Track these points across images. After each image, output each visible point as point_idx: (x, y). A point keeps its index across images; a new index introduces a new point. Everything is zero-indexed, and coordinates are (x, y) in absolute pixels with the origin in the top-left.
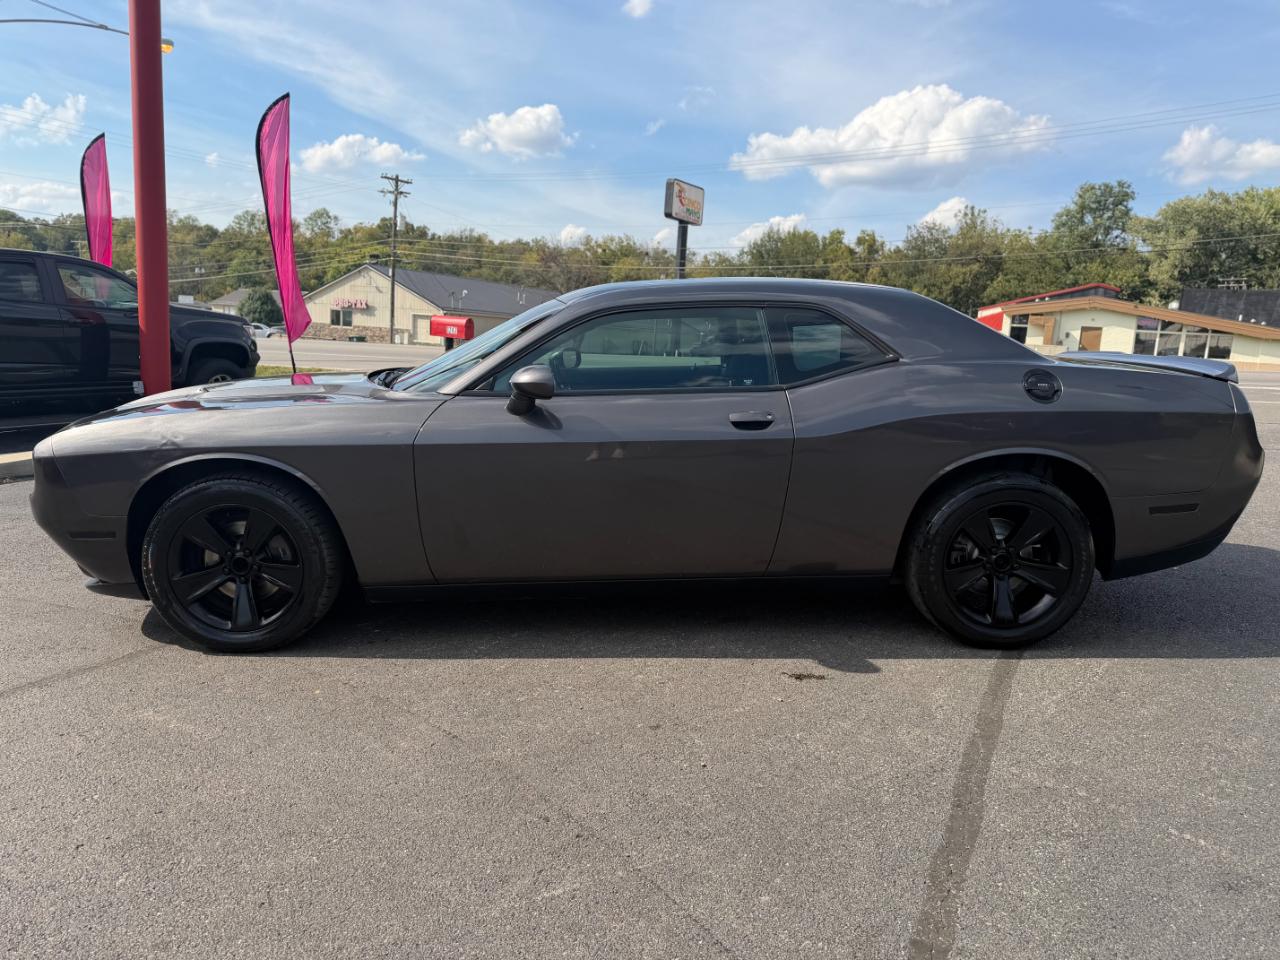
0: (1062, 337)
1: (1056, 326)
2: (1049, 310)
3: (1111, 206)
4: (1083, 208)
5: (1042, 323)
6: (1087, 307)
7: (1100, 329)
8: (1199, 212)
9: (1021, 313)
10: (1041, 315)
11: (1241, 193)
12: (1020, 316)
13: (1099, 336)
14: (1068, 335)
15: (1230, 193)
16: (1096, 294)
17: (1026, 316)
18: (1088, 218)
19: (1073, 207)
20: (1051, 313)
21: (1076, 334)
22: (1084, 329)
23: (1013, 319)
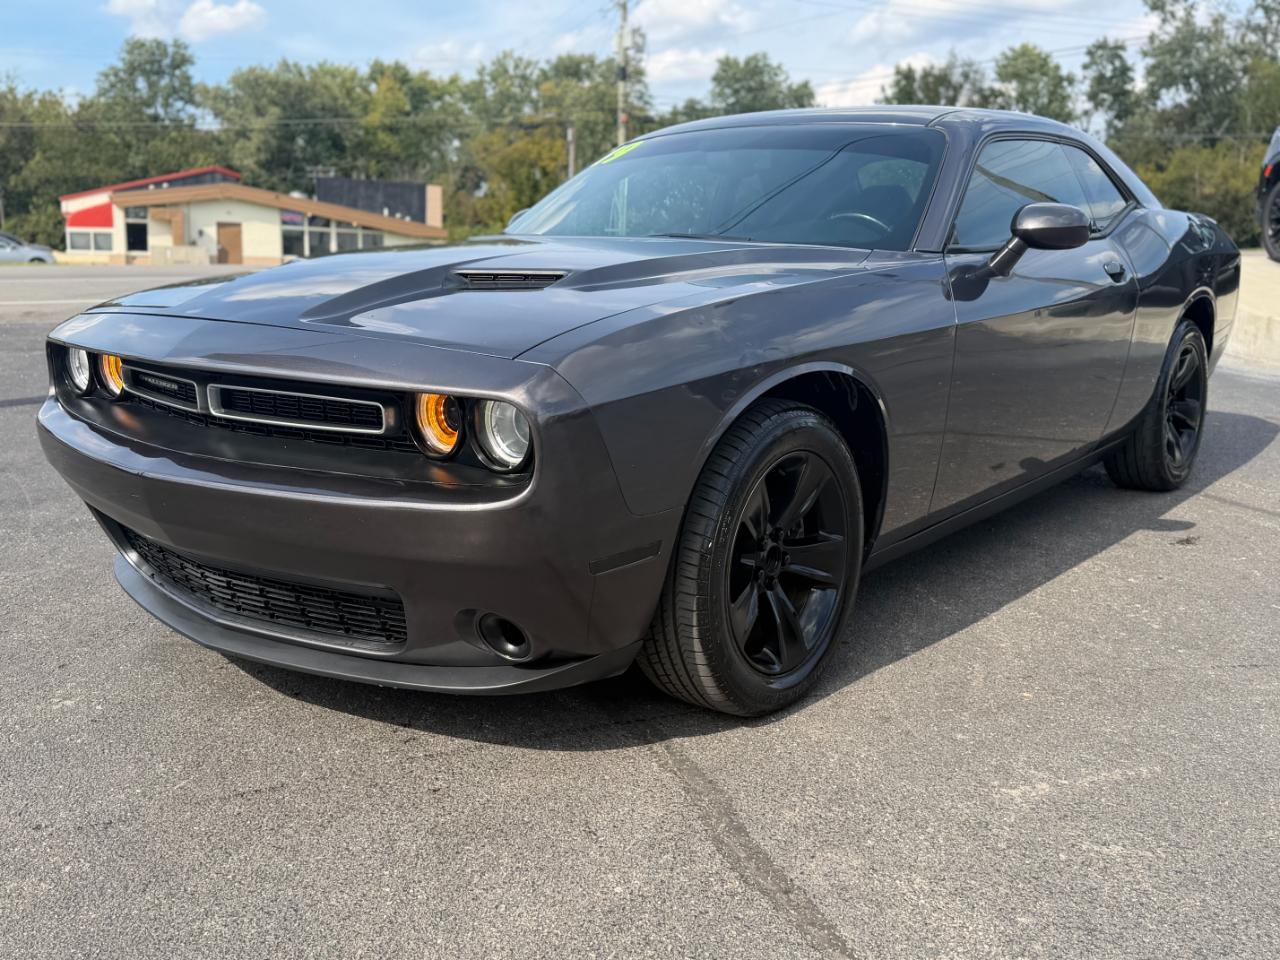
0: (195, 235)
1: (186, 221)
2: (174, 200)
3: (167, 70)
4: (133, 69)
5: (167, 217)
6: (219, 196)
7: (238, 225)
8: (273, 83)
9: (138, 203)
10: (163, 206)
11: (315, 66)
12: (136, 208)
13: (238, 236)
14: (201, 233)
15: (304, 65)
16: (213, 181)
17: (145, 208)
18: (141, 84)
19: (120, 65)
20: (175, 205)
21: (212, 231)
22: (221, 225)
23: (127, 212)
